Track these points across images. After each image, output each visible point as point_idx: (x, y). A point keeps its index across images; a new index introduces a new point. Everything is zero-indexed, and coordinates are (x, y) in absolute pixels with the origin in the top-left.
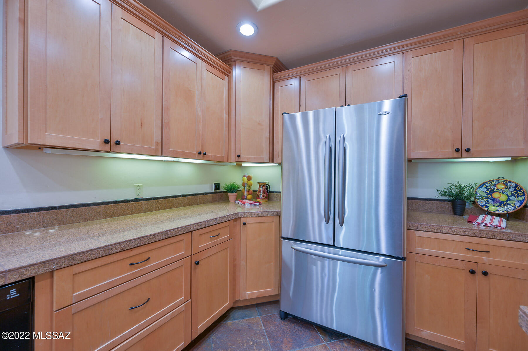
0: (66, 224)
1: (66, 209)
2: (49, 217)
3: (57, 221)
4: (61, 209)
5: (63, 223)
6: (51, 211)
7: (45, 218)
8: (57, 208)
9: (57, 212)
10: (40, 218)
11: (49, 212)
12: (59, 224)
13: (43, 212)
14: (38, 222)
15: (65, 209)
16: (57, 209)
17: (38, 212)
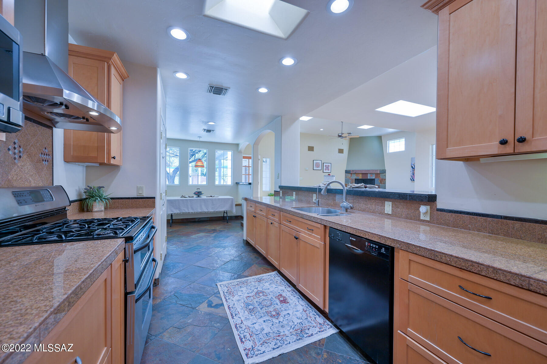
0: (512, 238)
1: (513, 221)
2: (494, 224)
3: (502, 231)
4: (507, 219)
5: (509, 235)
6: (496, 219)
7: (490, 225)
8: (503, 217)
9: (502, 221)
10: (486, 224)
11: (494, 220)
12: (504, 235)
13: (489, 219)
14: (484, 227)
15: (511, 221)
16: (502, 219)
17: (484, 218)
